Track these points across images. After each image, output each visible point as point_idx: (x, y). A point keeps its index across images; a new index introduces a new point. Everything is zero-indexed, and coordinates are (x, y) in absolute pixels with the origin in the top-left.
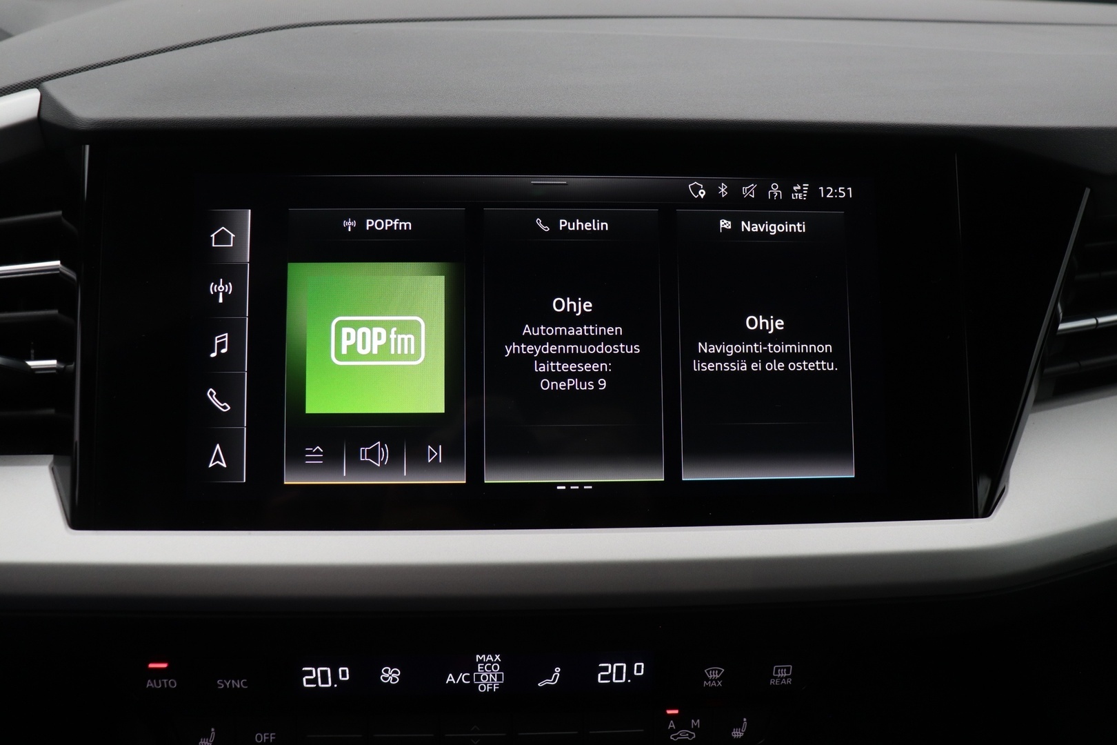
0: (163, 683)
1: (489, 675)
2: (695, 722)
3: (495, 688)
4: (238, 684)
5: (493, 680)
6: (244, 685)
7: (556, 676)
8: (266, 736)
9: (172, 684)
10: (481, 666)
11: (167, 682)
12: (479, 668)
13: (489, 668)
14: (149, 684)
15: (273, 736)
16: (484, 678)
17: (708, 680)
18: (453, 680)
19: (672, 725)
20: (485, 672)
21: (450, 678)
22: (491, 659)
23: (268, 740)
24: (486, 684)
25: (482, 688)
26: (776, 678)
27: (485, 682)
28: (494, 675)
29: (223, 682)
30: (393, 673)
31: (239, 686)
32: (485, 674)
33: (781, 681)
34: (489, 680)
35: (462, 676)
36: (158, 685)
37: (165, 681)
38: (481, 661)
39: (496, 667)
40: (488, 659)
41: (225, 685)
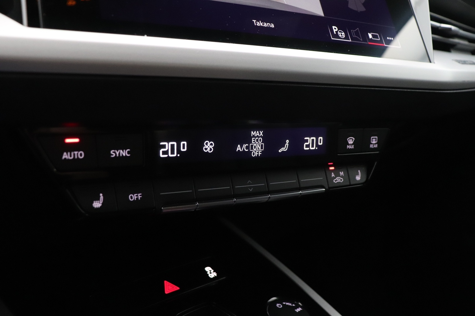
0: (74, 154)
1: (257, 145)
2: (341, 172)
3: (260, 154)
4: (124, 153)
5: (259, 149)
6: (128, 154)
7: (287, 145)
8: (136, 196)
9: (80, 155)
10: (254, 139)
11: (77, 154)
12: (253, 140)
13: (257, 140)
14: (65, 156)
15: (140, 195)
16: (255, 148)
17: (349, 144)
18: (240, 149)
19: (333, 175)
20: (255, 143)
21: (239, 148)
22: (258, 134)
23: (137, 199)
24: (255, 151)
25: (254, 154)
26: (372, 144)
27: (255, 150)
28: (259, 145)
29: (114, 152)
30: (210, 145)
31: (124, 155)
32: (255, 145)
33: (374, 145)
34: (257, 149)
35: (245, 146)
36: (71, 156)
37: (76, 153)
38: (254, 136)
39: (260, 140)
40: (257, 134)
41: (116, 154)
